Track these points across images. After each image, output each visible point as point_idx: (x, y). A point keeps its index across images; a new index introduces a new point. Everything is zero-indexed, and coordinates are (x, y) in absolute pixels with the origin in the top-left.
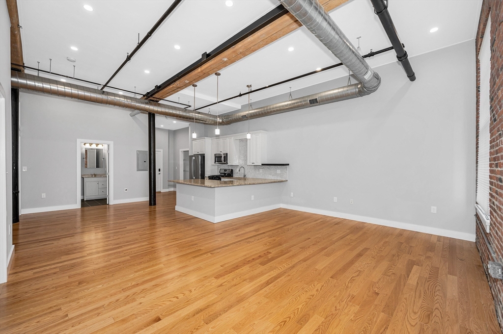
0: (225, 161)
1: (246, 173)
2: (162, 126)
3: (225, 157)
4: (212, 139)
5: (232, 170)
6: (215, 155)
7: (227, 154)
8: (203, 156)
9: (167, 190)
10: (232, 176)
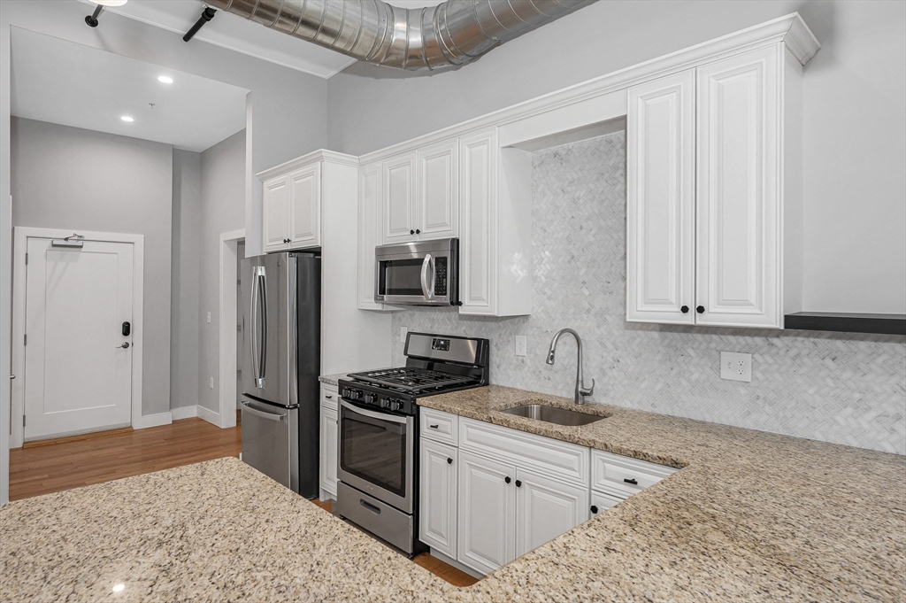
0: (440, 290)
1: (591, 373)
2: (127, 119)
3: (441, 262)
4: (361, 165)
5: (483, 346)
6: (380, 251)
7: (455, 243)
8: (310, 261)
9: (165, 418)
10: (487, 384)
